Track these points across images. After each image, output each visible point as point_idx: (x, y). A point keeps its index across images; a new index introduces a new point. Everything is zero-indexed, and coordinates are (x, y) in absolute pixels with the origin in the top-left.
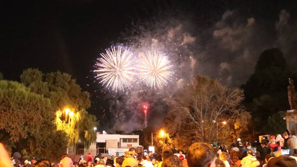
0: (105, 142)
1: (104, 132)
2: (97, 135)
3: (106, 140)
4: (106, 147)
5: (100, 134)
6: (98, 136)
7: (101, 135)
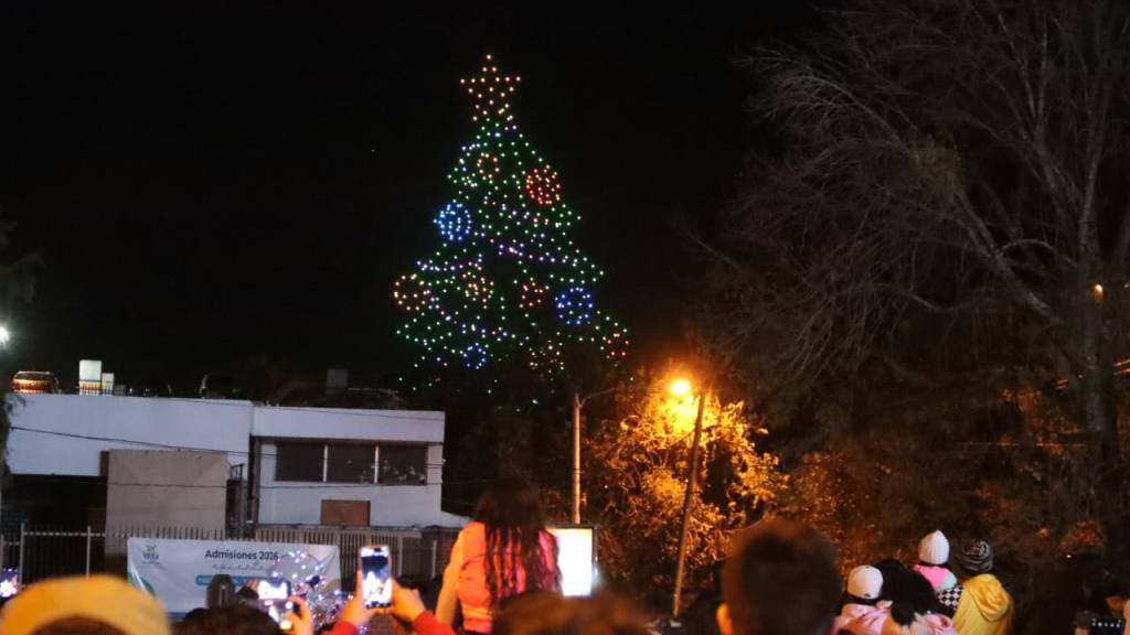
0: (92, 470)
1: (89, 370)
3: (105, 457)
4: (100, 525)
5: (48, 389)
7: (59, 399)
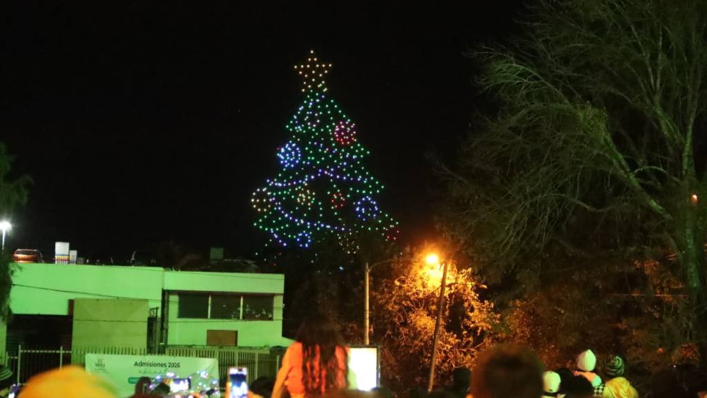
2: (12, 266)
6: (17, 273)
